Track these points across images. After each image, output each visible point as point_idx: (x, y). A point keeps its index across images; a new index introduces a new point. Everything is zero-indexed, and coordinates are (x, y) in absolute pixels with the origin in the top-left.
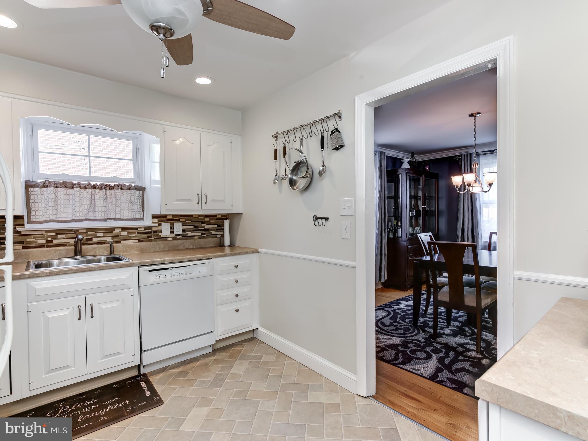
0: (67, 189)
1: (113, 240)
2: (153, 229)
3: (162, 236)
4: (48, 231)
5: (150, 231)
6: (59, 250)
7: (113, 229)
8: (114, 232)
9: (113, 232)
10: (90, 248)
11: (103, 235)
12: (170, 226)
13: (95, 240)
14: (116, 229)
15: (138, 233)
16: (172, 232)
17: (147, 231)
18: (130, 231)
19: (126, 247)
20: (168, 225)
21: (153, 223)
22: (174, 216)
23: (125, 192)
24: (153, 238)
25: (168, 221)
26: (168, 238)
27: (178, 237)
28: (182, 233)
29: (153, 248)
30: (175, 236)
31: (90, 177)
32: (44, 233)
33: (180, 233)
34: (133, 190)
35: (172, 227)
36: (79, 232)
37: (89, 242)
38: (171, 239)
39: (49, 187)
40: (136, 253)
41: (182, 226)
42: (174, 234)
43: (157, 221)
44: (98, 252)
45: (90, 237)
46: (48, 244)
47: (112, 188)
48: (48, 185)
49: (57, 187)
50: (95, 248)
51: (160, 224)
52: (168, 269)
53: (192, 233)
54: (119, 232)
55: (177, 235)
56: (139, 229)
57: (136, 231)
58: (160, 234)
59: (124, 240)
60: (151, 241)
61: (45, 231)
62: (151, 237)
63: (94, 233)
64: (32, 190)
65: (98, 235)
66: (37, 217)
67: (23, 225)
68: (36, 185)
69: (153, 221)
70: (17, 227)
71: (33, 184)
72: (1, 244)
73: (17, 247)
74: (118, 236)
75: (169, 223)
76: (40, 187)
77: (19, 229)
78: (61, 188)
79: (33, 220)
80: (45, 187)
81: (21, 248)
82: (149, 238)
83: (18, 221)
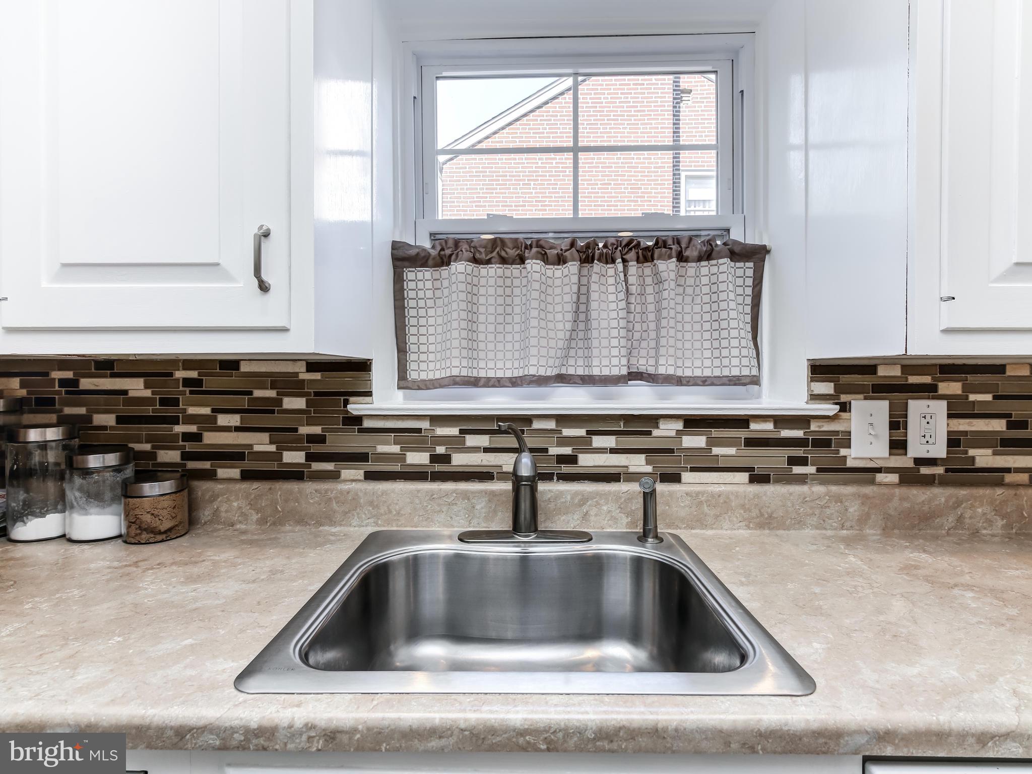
0: (505, 266)
1: (649, 469)
2: (815, 426)
3: (850, 463)
4: (437, 420)
5: (798, 433)
6: (466, 495)
7: (654, 420)
8: (656, 433)
9: (649, 433)
10: (569, 497)
11: (613, 445)
12: (891, 416)
13: (587, 461)
14: (661, 421)
15: (751, 443)
16: (898, 445)
17: (786, 433)
18: (715, 433)
21: (815, 398)
22: (910, 366)
23: (691, 268)
24: (811, 469)
25: (880, 390)
26: (879, 470)
27: (924, 470)
28: (948, 453)
29: (814, 514)
30: (911, 464)
31: (576, 223)
32: (425, 425)
33: (939, 450)
34: (721, 261)
35: (898, 423)
36: (534, 427)
37: (566, 469)
38: (894, 478)
39: (455, 261)
40: (745, 533)
41: (950, 416)
42: (906, 454)
43: (832, 392)
44: (596, 515)
45: (567, 451)
46: (438, 468)
47: (646, 255)
48: (451, 255)
49: (477, 260)
50: (584, 499)
51: (846, 403)
53: (996, 453)
54: (673, 434)
55: (919, 462)
56: (753, 426)
57: (742, 434)
58: (843, 452)
59: (693, 469)
60: (802, 479)
61: (428, 419)
62: (803, 461)
63: (581, 432)
64: (410, 274)
65: (598, 441)
66: (423, 366)
67: (369, 394)
68: (423, 255)
69: (816, 392)
70: (352, 399)
71: (413, 252)
72: (311, 457)
73: (352, 473)
74: (671, 451)
75: (886, 404)
76: (430, 262)
77: (356, 407)
78: (488, 262)
79: (413, 375)
80: (443, 261)
81: (362, 478)
82: (794, 467)
83: (345, 380)
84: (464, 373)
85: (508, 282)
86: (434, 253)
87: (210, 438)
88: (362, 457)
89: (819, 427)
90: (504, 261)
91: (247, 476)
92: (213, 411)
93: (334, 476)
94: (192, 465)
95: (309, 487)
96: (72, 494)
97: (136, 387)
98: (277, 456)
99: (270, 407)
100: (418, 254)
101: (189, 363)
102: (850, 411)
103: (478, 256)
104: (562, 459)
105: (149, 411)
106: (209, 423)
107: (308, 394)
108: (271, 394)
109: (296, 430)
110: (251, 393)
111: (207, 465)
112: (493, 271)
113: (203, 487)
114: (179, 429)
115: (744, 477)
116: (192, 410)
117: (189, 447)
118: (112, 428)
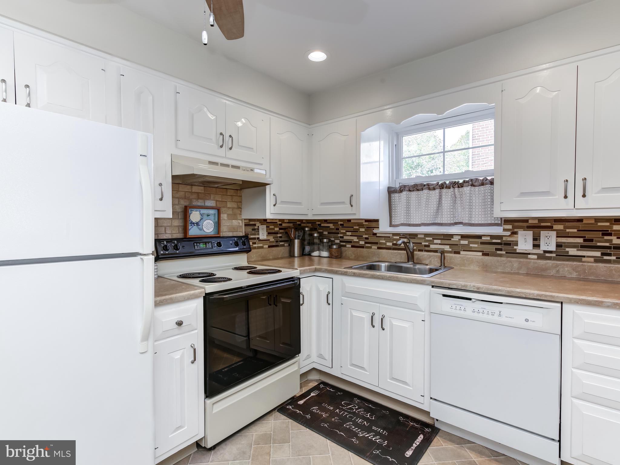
2: (504, 239)
3: (518, 251)
4: (394, 234)
5: (499, 241)
6: (400, 254)
7: (452, 236)
8: (452, 239)
9: (451, 239)
10: (426, 256)
11: (440, 243)
12: (533, 236)
13: (432, 247)
14: (454, 236)
15: (482, 243)
16: (536, 246)
17: (494, 241)
18: (471, 240)
19: (464, 260)
20: (529, 234)
21: (505, 230)
22: (541, 220)
23: (477, 189)
24: (504, 252)
25: (529, 228)
26: (529, 254)
27: (547, 255)
28: (556, 249)
29: (501, 266)
30: (542, 252)
31: (444, 175)
32: (391, 236)
33: (553, 248)
34: (487, 186)
35: (536, 239)
36: (418, 237)
37: (427, 249)
38: (536, 257)
39: (404, 191)
40: (477, 269)
41: (557, 237)
42: (540, 249)
43: (511, 228)
44: (434, 261)
45: (427, 244)
46: (394, 247)
47: (461, 186)
48: (403, 190)
49: (410, 191)
50: (430, 257)
51: (516, 232)
52: (470, 299)
53: (578, 250)
54: (458, 240)
55: (545, 252)
56: (483, 238)
57: (479, 240)
58: (515, 247)
59: (464, 250)
60: (501, 255)
61: (392, 234)
62: (501, 250)
63: (431, 239)
64: (393, 195)
65: (436, 241)
66: (396, 221)
67: (378, 228)
68: (395, 190)
69: (505, 228)
70: (374, 229)
71: (393, 189)
72: (366, 243)
73: (374, 247)
74: (457, 245)
75: (531, 232)
76: (397, 192)
77: (375, 231)
78: (413, 191)
79: (393, 223)
80: (401, 191)
81: (377, 248)
82: (497, 251)
83: (373, 225)
84: (405, 222)
85: (419, 196)
86: (398, 189)
87: (345, 238)
88: (377, 243)
89: (506, 239)
90: (418, 190)
91: (352, 246)
92: (346, 231)
93: (370, 248)
94: (342, 244)
95: (365, 250)
96: (321, 247)
97: (331, 226)
98: (358, 242)
99: (356, 231)
100: (394, 190)
101: (341, 220)
102: (518, 234)
103: (410, 189)
104: (425, 246)
105: (334, 231)
106: (345, 234)
107: (365, 228)
108: (357, 227)
109: (362, 236)
110: (353, 227)
111: (344, 244)
112: (414, 194)
113: (343, 248)
114: (339, 235)
115: (480, 254)
116: (342, 231)
117: (341, 239)
118: (327, 235)
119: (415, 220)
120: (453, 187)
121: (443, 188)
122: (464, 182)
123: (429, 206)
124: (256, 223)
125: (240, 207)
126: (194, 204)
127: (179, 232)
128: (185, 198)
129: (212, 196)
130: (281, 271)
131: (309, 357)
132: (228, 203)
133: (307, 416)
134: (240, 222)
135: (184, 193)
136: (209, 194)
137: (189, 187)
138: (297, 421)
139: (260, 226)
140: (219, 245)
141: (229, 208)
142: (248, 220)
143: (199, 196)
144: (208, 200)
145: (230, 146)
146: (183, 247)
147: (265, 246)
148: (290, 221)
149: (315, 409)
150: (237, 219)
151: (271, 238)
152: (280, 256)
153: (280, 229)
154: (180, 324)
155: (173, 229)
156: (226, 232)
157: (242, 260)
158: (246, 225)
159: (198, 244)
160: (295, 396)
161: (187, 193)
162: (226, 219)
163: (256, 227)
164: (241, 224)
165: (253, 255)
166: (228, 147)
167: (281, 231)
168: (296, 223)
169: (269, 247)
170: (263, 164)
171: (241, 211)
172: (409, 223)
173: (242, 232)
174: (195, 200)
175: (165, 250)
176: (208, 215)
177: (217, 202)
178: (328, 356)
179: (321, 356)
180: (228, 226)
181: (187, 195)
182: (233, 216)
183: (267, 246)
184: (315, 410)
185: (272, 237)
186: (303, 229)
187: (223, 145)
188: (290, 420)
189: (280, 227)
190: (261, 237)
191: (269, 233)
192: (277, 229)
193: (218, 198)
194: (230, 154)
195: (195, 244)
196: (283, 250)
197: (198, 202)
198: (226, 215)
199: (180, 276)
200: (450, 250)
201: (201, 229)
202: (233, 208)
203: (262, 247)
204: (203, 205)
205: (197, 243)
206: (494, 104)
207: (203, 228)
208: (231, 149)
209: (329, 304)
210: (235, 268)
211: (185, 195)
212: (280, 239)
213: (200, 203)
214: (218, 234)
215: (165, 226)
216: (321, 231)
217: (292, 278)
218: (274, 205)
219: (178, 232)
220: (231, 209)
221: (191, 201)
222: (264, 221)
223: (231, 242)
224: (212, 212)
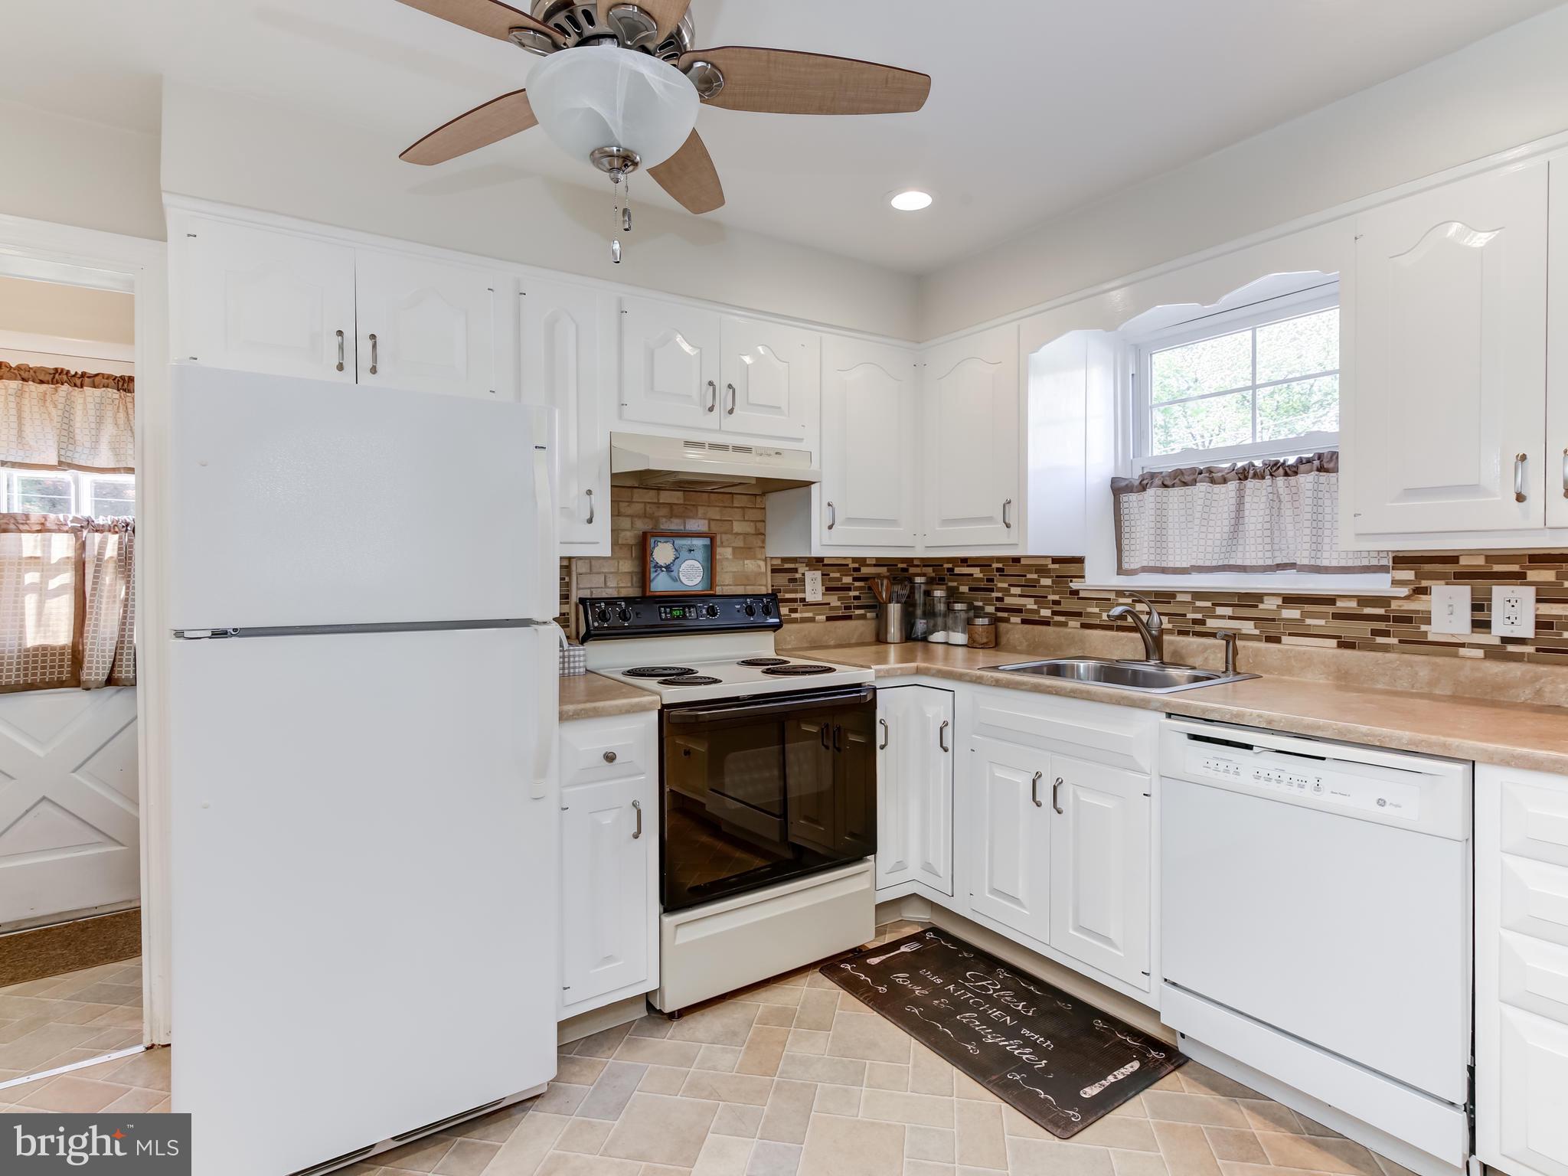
0: (1187, 487)
2: (1394, 605)
3: (1430, 638)
4: (1122, 593)
5: (1381, 611)
7: (1257, 598)
8: (1261, 606)
9: (1257, 606)
10: (1195, 646)
11: (1231, 614)
12: (1473, 599)
13: (1212, 624)
14: (1265, 598)
15: (1337, 616)
16: (1481, 625)
17: (1368, 611)
18: (1308, 608)
19: (1290, 657)
20: (1462, 595)
21: (1395, 583)
22: (1494, 556)
24: (1393, 641)
25: (1462, 576)
26: (1463, 645)
27: (1512, 648)
28: (1536, 634)
29: (1385, 675)
30: (1497, 642)
31: (1254, 446)
32: (1112, 596)
33: (1527, 631)
35: (1480, 606)
36: (1178, 599)
37: (1198, 628)
38: (1478, 653)
39: (1149, 488)
40: (1321, 681)
41: (1538, 601)
42: (1491, 633)
43: (1413, 578)
44: (1213, 659)
45: (1199, 616)
46: (1116, 622)
47: (1291, 471)
48: (1147, 484)
49: (1165, 486)
50: (1206, 648)
51: (1427, 587)
52: (1249, 747)
54: (1275, 607)
55: (1506, 640)
56: (1339, 604)
57: (1330, 609)
58: (1424, 628)
59: (1290, 634)
60: (1385, 648)
61: (1114, 592)
62: (1386, 634)
63: (1209, 604)
64: (1124, 498)
65: (1220, 611)
66: (1132, 560)
67: (1083, 577)
68: (1129, 485)
69: (1396, 578)
70: (1074, 580)
71: (1123, 484)
72: (1054, 613)
73: (1074, 623)
74: (1274, 620)
75: (1468, 589)
76: (1135, 490)
77: (1075, 585)
78: (1173, 486)
79: (1125, 566)
80: (1143, 487)
81: (1079, 626)
82: (1377, 638)
83: (1072, 569)
84: (1152, 564)
85: (1189, 499)
86: (1137, 483)
87: (1008, 600)
88: (1079, 614)
89: (1400, 606)
90: (1185, 484)
91: (1024, 622)
92: (1009, 585)
93: (1065, 624)
94: (1000, 614)
95: (1050, 629)
96: (950, 622)
97: (976, 572)
98: (1037, 612)
99: (1033, 584)
100: (1127, 485)
101: (999, 559)
102: (1430, 594)
103: (1166, 483)
104: (1195, 622)
105: (982, 585)
106: (1006, 591)
107: (1052, 577)
108: (1035, 576)
109: (1046, 597)
110: (1025, 576)
111: (1005, 615)
112: (1176, 492)
113: (1003, 626)
114: (995, 595)
115: (1334, 643)
116: (1000, 585)
117: (999, 605)
118: (967, 593)
119: (1178, 558)
120: (1271, 475)
121: (1246, 478)
122: (1300, 461)
123: (1212, 523)
124: (797, 565)
125: (762, 531)
126: (662, 527)
127: (632, 585)
128: (645, 516)
129: (701, 511)
130: (835, 670)
131: (900, 866)
132: (735, 523)
133: (880, 988)
134: (762, 563)
135: (642, 505)
136: (694, 505)
137: (652, 493)
138: (857, 993)
139: (806, 573)
140: (712, 612)
141: (737, 534)
142: (780, 560)
143: (673, 511)
144: (693, 518)
145: (729, 407)
146: (637, 614)
147: (817, 618)
148: (880, 562)
149: (901, 978)
150: (754, 558)
151: (834, 600)
152: (853, 641)
153: (855, 579)
154: (610, 758)
155: (621, 580)
156: (730, 585)
157: (762, 645)
158: (774, 571)
159: (668, 610)
160: (863, 946)
161: (648, 506)
162: (730, 557)
163: (798, 576)
164: (763, 569)
165: (790, 636)
166: (725, 409)
167: (857, 584)
168: (897, 565)
169: (829, 619)
170: (803, 439)
171: (763, 541)
172: (1164, 565)
173: (766, 586)
174: (664, 520)
175: (602, 621)
176: (690, 551)
177: (711, 522)
178: (943, 868)
179: (928, 868)
180: (735, 572)
181: (648, 509)
182: (746, 551)
183: (824, 617)
184: (901, 980)
185: (836, 597)
186: (911, 580)
187: (713, 406)
188: (842, 991)
189: (856, 574)
190: (810, 597)
191: (828, 589)
192: (847, 580)
193: (715, 513)
194: (730, 422)
195: (662, 609)
196: (861, 627)
197: (671, 522)
198: (729, 550)
199: (628, 672)
200: (1257, 632)
201: (676, 579)
202: (746, 535)
203: (812, 620)
204: (681, 530)
205: (665, 607)
206: (1338, 272)
207: (679, 576)
208: (731, 412)
209: (946, 750)
210: (743, 662)
211: (645, 510)
212: (856, 603)
213: (675, 525)
214: (711, 589)
215: (606, 573)
216: (955, 584)
217: (859, 685)
218: (830, 527)
219: (629, 585)
220: (741, 536)
221: (656, 520)
222: (817, 563)
223: (737, 607)
224: (699, 543)
